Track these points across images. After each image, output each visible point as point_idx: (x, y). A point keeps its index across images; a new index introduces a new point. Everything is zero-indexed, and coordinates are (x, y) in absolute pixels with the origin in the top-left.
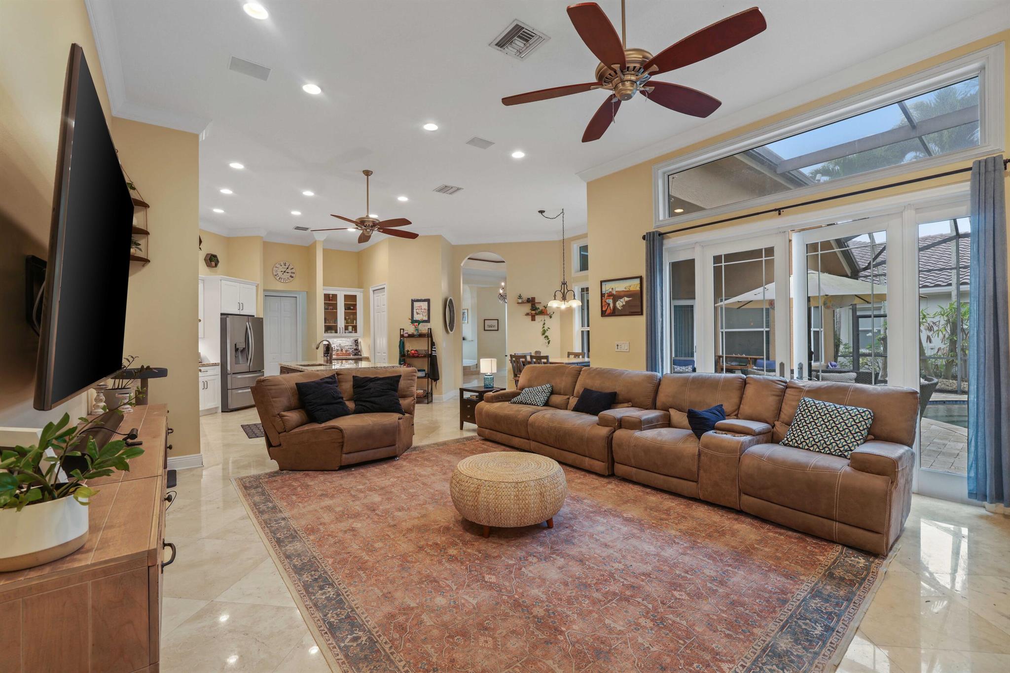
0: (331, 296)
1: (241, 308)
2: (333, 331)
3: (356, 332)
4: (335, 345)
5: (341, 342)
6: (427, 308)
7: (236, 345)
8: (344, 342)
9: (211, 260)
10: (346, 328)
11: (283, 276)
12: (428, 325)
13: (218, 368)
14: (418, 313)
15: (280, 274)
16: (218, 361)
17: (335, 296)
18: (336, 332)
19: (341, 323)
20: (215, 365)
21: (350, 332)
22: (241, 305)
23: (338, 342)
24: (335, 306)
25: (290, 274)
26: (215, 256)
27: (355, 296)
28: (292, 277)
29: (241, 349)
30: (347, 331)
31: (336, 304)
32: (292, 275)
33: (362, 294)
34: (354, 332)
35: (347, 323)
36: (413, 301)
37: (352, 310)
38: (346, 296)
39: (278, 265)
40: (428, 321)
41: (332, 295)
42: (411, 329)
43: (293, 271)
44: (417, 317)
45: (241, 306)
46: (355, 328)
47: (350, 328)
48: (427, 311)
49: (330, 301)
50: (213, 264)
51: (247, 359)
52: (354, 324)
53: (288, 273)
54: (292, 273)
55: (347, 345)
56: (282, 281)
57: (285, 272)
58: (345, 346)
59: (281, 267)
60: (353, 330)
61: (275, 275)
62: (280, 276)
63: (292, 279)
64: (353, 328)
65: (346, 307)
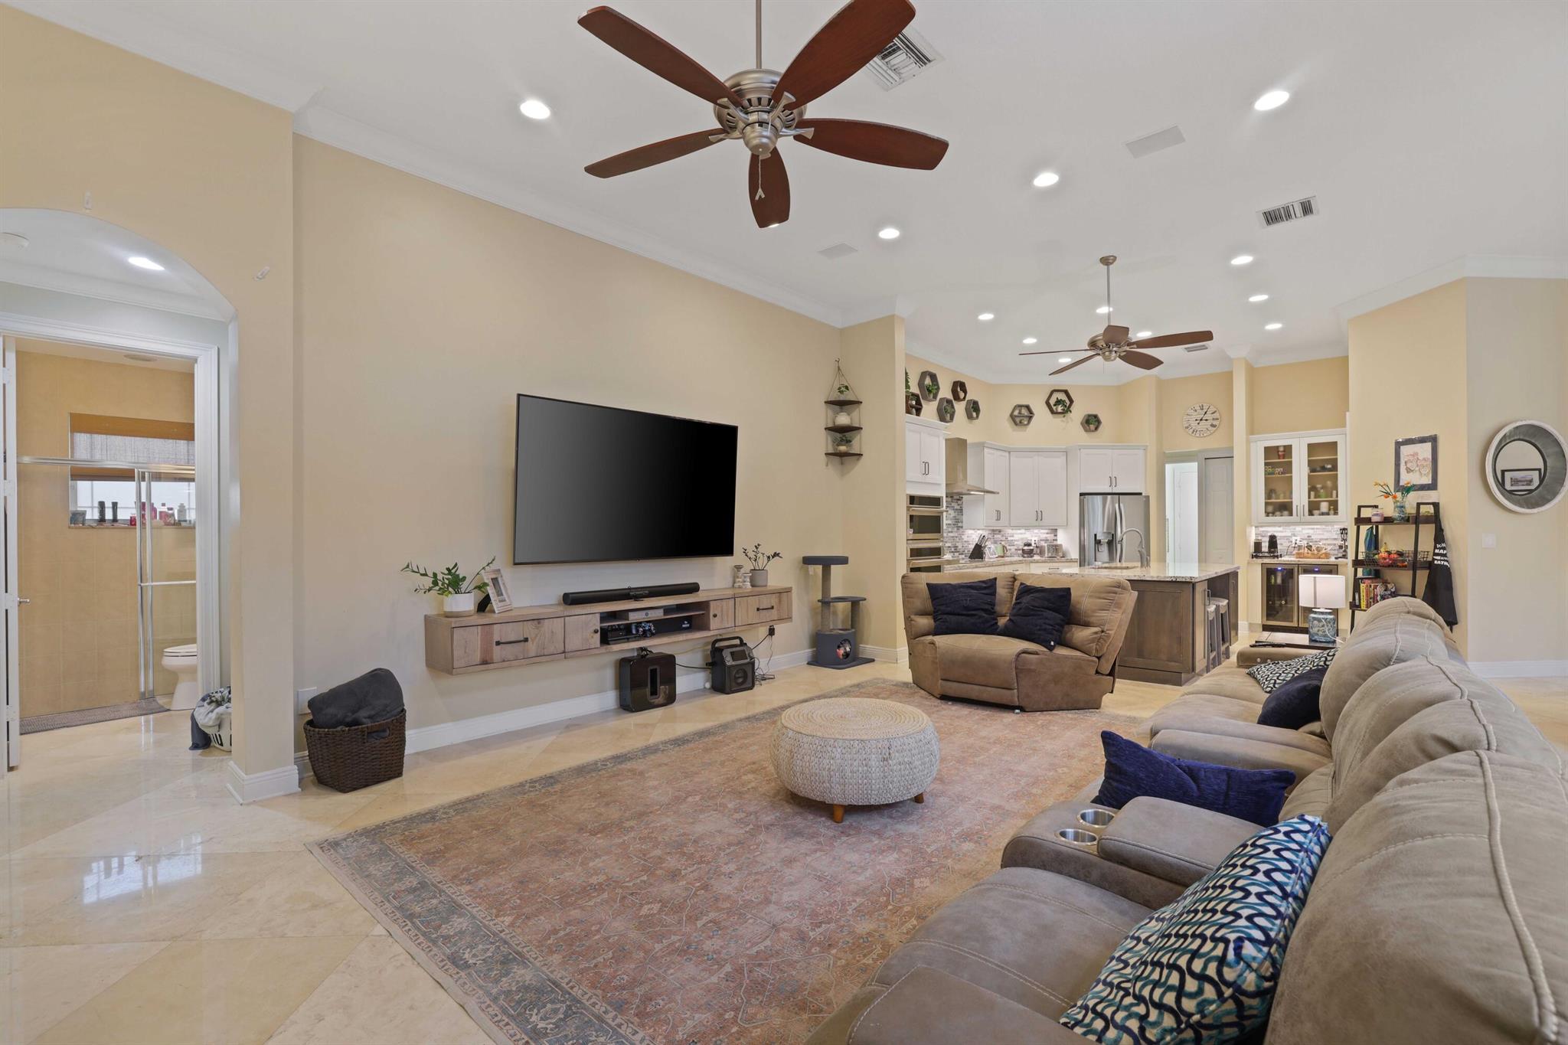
0: (1281, 449)
1: (1114, 484)
2: (1281, 513)
3: (1336, 513)
4: (1298, 538)
5: (1311, 531)
6: (1430, 457)
7: (1095, 535)
9: (1089, 423)
10: (1313, 508)
11: (1199, 428)
12: (1431, 496)
14: (1409, 470)
15: (1194, 424)
16: (1077, 556)
17: (1288, 449)
18: (1291, 514)
19: (1300, 496)
21: (1323, 514)
23: (1307, 531)
24: (1288, 467)
25: (1209, 422)
26: (1096, 417)
27: (1334, 444)
28: (1214, 426)
29: (1105, 541)
30: (1314, 512)
31: (1290, 463)
32: (1215, 423)
33: (1348, 438)
34: (1332, 512)
35: (1314, 495)
36: (1398, 445)
37: (1329, 470)
38: (1312, 448)
39: (1191, 412)
40: (1433, 486)
41: (1285, 446)
42: (1388, 508)
43: (1216, 415)
44: (1406, 479)
45: (1114, 480)
46: (1334, 505)
47: (1324, 507)
48: (1429, 463)
49: (1278, 459)
50: (1092, 427)
52: (1334, 498)
53: (1206, 420)
54: (1213, 419)
55: (1326, 537)
56: (1198, 435)
57: (1201, 420)
58: (1321, 539)
59: (1196, 413)
60: (1330, 510)
61: (1187, 428)
62: (1194, 428)
63: (1215, 429)
64: (1330, 505)
65: (1313, 467)
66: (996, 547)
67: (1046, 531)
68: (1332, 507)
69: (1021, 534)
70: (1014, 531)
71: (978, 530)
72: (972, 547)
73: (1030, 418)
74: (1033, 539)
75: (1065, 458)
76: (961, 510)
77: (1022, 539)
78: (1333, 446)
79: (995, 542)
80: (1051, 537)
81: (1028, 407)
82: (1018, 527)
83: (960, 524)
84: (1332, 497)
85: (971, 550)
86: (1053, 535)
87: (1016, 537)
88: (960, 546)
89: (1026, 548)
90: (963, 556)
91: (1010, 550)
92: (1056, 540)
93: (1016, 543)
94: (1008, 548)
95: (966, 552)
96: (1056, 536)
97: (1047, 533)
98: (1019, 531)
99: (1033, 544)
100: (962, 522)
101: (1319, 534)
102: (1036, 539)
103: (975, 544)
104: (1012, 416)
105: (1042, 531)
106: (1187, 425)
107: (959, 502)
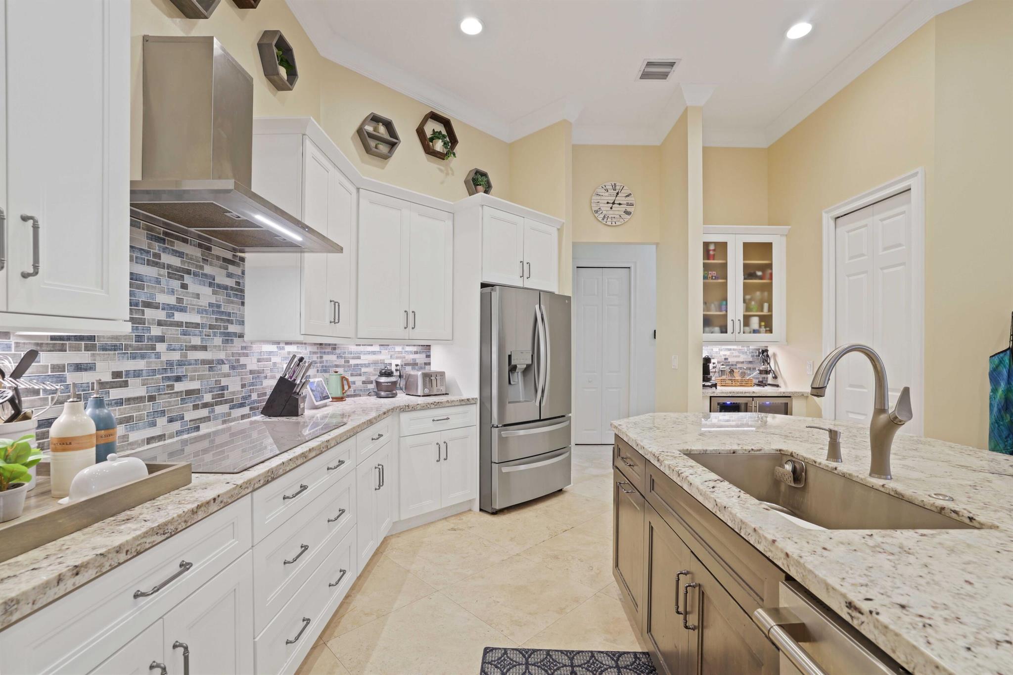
1: (526, 274)
2: (717, 329)
3: (767, 330)
4: (715, 361)
5: (728, 353)
7: (510, 356)
8: (736, 353)
9: (476, 183)
10: (747, 320)
11: (611, 213)
13: (475, 410)
15: (605, 208)
16: (476, 394)
17: (722, 247)
18: (724, 330)
19: (735, 309)
20: (468, 402)
21: (755, 331)
22: (526, 267)
23: (722, 353)
24: (722, 271)
26: (484, 175)
27: (769, 245)
28: (628, 213)
29: (521, 367)
30: (747, 329)
31: (726, 266)
32: (629, 209)
33: (784, 239)
34: (763, 329)
35: (747, 309)
38: (746, 246)
39: (601, 191)
41: (719, 243)
43: (630, 200)
45: (525, 269)
46: (767, 322)
47: (755, 322)
49: (714, 260)
50: (481, 188)
51: (536, 391)
52: (766, 311)
53: (620, 204)
54: (628, 204)
55: (742, 360)
56: (609, 223)
57: (614, 203)
58: (737, 362)
59: (607, 194)
60: (760, 326)
61: (596, 212)
62: (604, 212)
63: (628, 217)
64: (761, 321)
65: (749, 273)
66: (327, 381)
67: (414, 349)
68: (763, 324)
69: (374, 353)
70: (361, 348)
71: (287, 343)
72: (270, 384)
73: (393, 145)
74: (394, 362)
75: (450, 223)
76: (238, 292)
77: (375, 363)
78: (767, 248)
79: (325, 370)
80: (421, 358)
81: (388, 125)
82: (369, 341)
83: (232, 328)
84: (762, 311)
85: (269, 392)
86: (424, 355)
87: (365, 359)
88: (234, 385)
89: (383, 380)
90: (246, 410)
91: (354, 383)
92: (429, 364)
93: (364, 370)
94: (351, 379)
95: (254, 396)
96: (428, 356)
97: (416, 353)
98: (370, 349)
99: (396, 374)
100: (242, 323)
101: (736, 356)
102: (399, 362)
103: (278, 376)
104: (360, 131)
105: (408, 349)
106: (596, 209)
107: (232, 268)
